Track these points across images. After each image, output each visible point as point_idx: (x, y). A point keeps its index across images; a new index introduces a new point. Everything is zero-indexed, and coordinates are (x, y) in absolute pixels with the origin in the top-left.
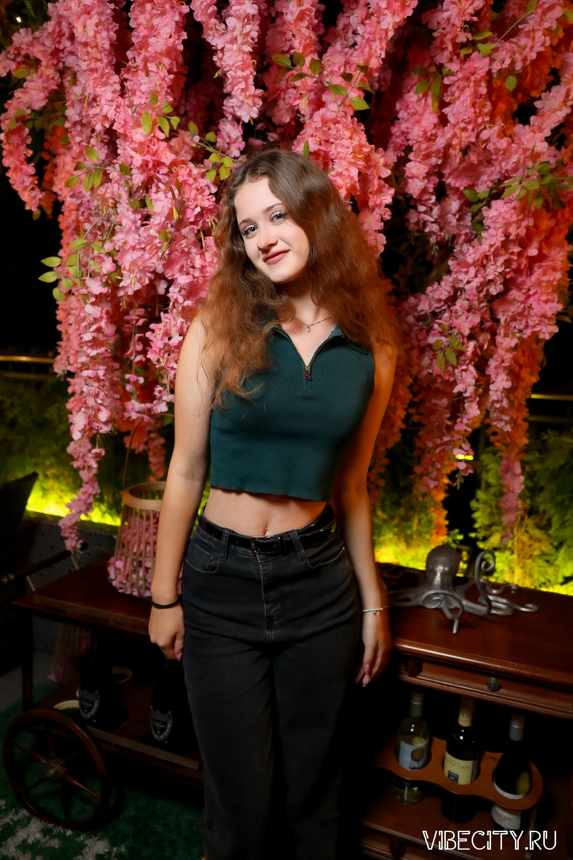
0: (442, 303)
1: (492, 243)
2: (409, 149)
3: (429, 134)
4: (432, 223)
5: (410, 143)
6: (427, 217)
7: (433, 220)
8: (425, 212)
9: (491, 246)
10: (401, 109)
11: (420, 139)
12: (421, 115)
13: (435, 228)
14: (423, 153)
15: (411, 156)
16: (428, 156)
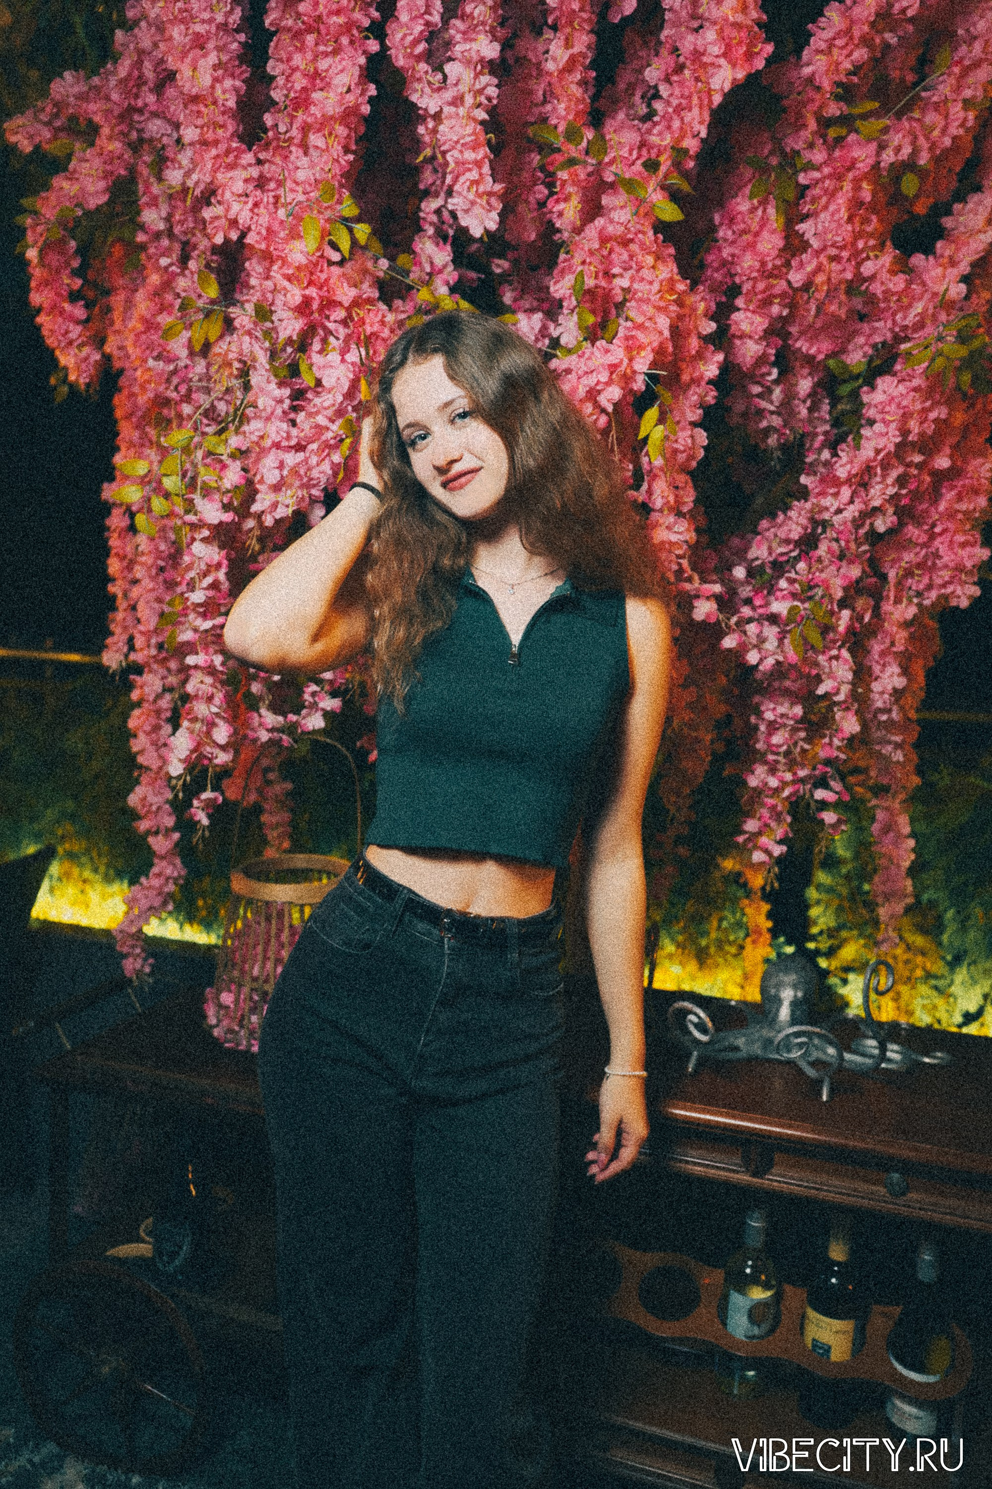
0: (791, 546)
1: (880, 447)
2: (734, 291)
3: (770, 265)
4: (772, 413)
5: (737, 280)
6: (764, 404)
7: (772, 408)
8: (759, 396)
9: (878, 452)
10: (721, 224)
11: (755, 274)
12: (757, 234)
13: (776, 421)
14: (760, 297)
15: (740, 302)
16: (767, 302)
